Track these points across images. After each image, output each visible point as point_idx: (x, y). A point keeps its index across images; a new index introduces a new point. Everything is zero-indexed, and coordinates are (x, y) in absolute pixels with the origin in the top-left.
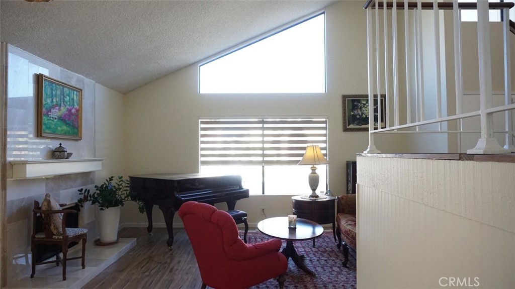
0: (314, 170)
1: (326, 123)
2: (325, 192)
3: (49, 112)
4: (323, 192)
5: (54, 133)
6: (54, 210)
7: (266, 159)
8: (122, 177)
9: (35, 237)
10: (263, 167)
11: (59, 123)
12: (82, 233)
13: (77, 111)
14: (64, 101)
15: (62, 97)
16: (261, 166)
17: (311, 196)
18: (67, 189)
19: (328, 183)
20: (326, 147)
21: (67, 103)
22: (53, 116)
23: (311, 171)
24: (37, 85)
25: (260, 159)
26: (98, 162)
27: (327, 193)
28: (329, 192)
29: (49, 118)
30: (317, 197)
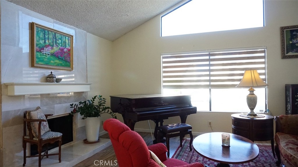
0: (252, 91)
1: (265, 53)
2: (264, 110)
3: (41, 49)
4: (262, 111)
5: (47, 64)
6: (34, 119)
7: (212, 83)
8: (101, 96)
9: (24, 138)
10: (210, 90)
11: (52, 58)
12: (56, 137)
13: (69, 50)
14: (56, 43)
15: (54, 40)
16: (209, 89)
17: (249, 115)
18: (61, 104)
19: (267, 104)
20: (265, 73)
21: (59, 45)
22: (46, 53)
23: (249, 93)
24: (30, 31)
25: (208, 83)
26: (86, 85)
27: (266, 112)
28: (268, 111)
29: (42, 54)
30: (255, 115)
